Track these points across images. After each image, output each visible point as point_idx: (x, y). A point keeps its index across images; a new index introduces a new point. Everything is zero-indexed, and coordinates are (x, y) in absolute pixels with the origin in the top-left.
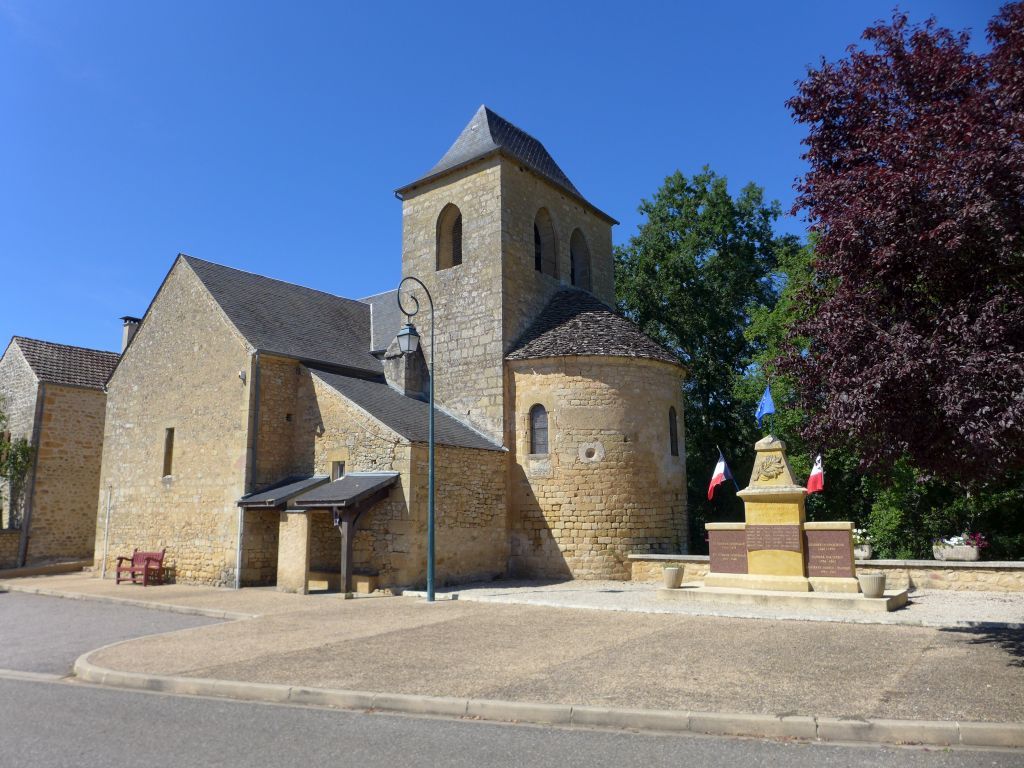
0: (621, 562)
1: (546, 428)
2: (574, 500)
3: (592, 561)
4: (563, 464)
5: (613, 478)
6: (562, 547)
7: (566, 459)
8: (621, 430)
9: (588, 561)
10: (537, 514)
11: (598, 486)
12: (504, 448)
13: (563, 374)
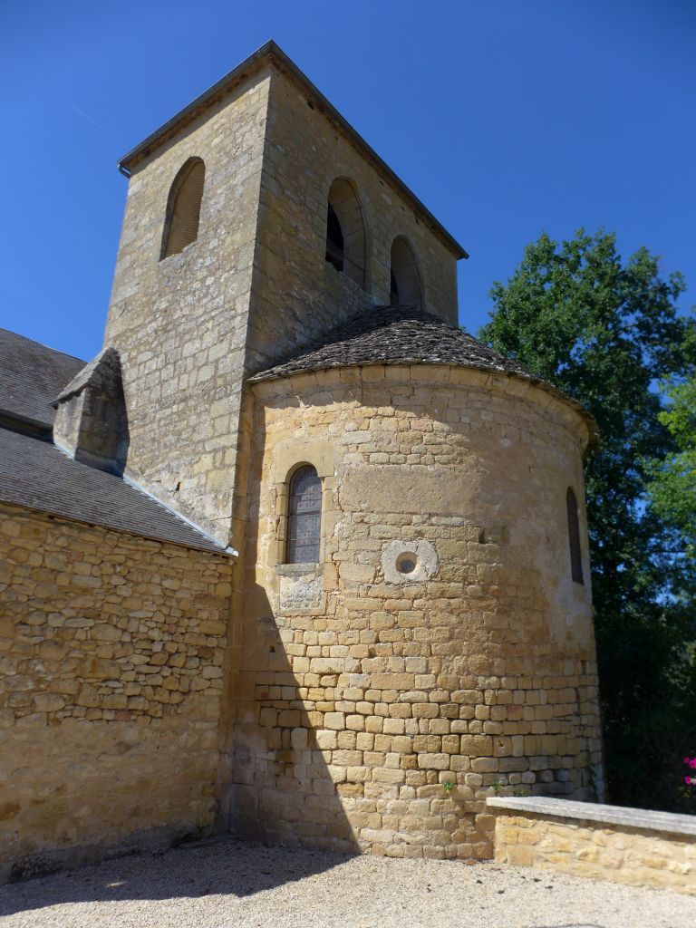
0: (470, 815)
1: (318, 513)
2: (368, 664)
3: (403, 811)
4: (347, 585)
5: (454, 619)
6: (336, 773)
7: (356, 573)
8: (472, 517)
9: (393, 811)
10: (288, 693)
11: (422, 635)
12: (230, 551)
13: (355, 403)
